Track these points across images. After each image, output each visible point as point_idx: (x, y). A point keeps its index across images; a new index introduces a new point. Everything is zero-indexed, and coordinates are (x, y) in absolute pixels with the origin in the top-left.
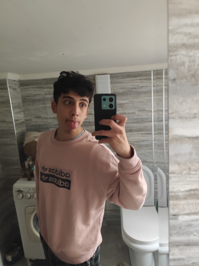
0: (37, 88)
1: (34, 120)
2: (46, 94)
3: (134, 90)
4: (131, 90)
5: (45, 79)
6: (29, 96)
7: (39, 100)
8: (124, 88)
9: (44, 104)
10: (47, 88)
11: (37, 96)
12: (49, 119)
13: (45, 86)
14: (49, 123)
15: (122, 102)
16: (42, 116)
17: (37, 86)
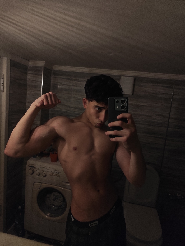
0: (67, 79)
2: (73, 86)
3: (154, 95)
4: (152, 94)
5: (75, 73)
7: (66, 90)
8: (146, 92)
9: (70, 94)
10: (75, 80)
11: (65, 85)
12: (71, 107)
13: (74, 78)
14: (71, 112)
15: (141, 104)
16: (66, 104)
17: (67, 77)
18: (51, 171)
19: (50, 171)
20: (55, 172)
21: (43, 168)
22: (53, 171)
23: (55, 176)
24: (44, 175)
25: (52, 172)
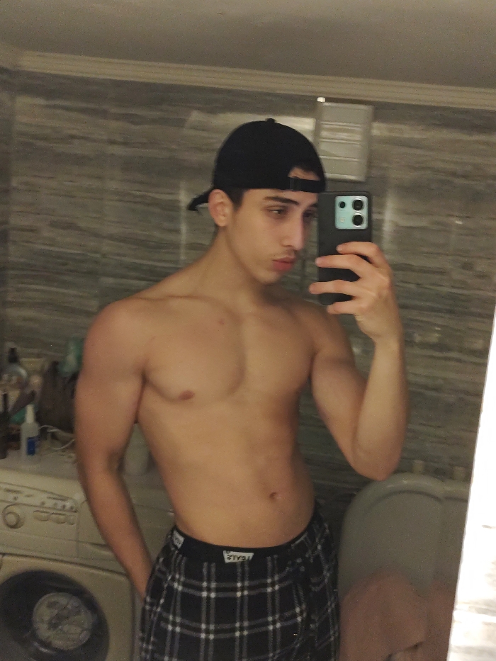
0: (83, 111)
1: (47, 233)
2: (112, 142)
3: (459, 181)
4: (449, 178)
5: (118, 84)
6: (45, 138)
7: (80, 160)
8: (423, 169)
9: (100, 178)
10: (117, 117)
11: (76, 142)
12: (104, 237)
13: (114, 110)
14: (104, 256)
16: (82, 224)
17: (84, 105)
18: (43, 503)
19: (38, 503)
20: (59, 507)
21: (9, 491)
22: (50, 503)
23: (59, 522)
24: (12, 519)
25: (46, 505)
